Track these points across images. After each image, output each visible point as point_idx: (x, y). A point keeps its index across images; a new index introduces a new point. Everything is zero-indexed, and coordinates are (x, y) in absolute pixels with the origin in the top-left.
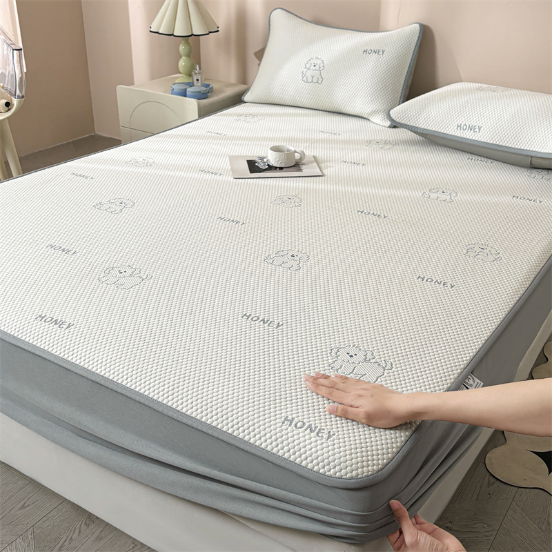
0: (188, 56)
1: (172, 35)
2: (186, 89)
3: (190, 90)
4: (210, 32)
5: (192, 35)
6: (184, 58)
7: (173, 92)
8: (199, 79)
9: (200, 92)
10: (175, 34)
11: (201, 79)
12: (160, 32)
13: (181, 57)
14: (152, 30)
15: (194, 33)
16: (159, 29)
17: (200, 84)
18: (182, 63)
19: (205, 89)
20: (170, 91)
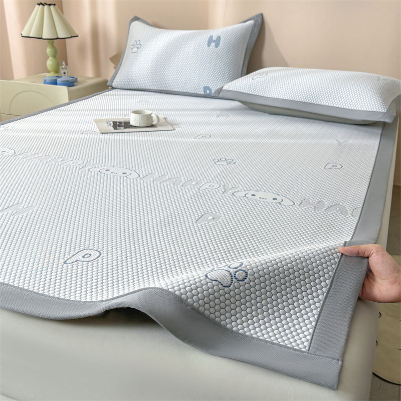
0: (55, 56)
1: (41, 38)
2: (56, 80)
3: (59, 80)
4: (72, 37)
5: (58, 38)
6: (51, 58)
7: (45, 82)
8: (66, 72)
9: (68, 81)
10: (43, 37)
11: (68, 72)
12: (31, 36)
13: (48, 57)
14: (23, 35)
15: (60, 37)
16: (30, 34)
17: (66, 76)
18: (50, 63)
19: (72, 79)
20: (43, 82)
